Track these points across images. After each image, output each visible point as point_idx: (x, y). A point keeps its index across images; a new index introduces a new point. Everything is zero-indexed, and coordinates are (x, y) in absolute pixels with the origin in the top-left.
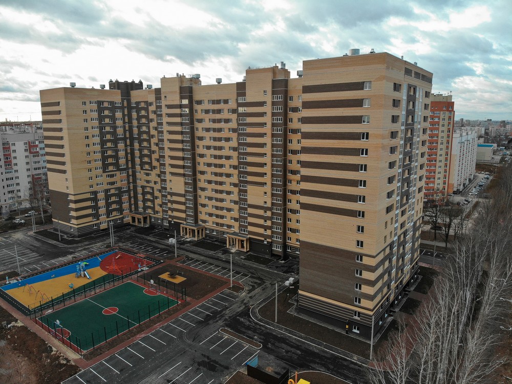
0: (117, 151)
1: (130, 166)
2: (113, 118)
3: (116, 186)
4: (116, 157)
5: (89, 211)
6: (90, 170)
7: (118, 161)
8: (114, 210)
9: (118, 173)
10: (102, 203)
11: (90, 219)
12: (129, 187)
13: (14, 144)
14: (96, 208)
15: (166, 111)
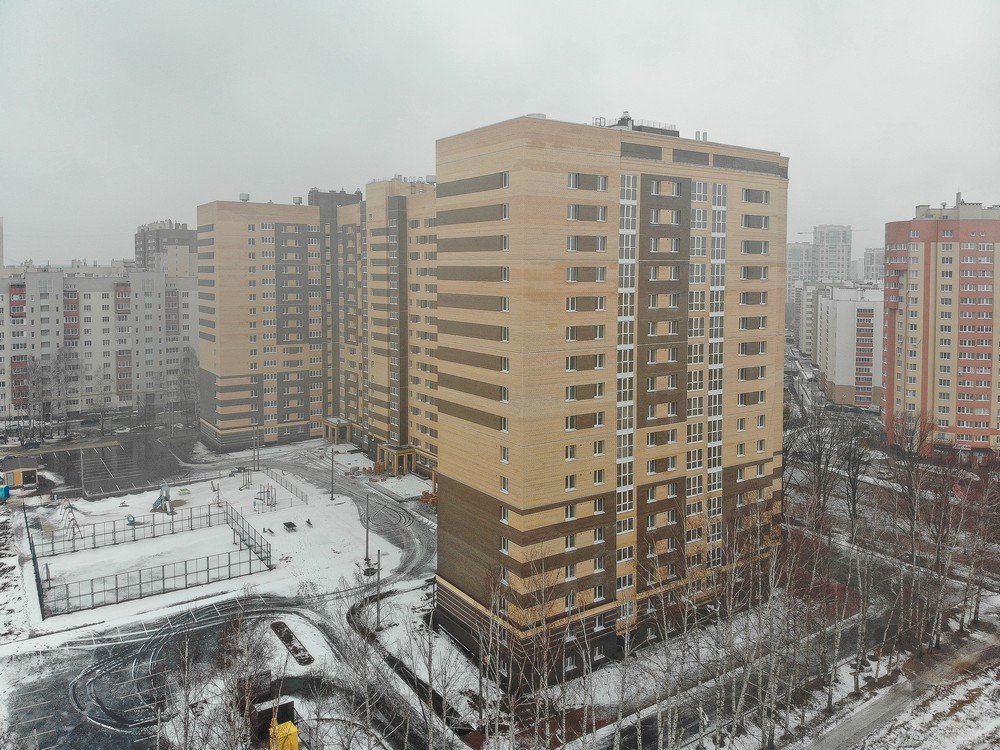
0: (307, 308)
1: (330, 335)
2: (304, 254)
3: (299, 368)
5: (246, 408)
6: (254, 338)
8: (293, 410)
9: (306, 347)
10: (271, 396)
11: (247, 421)
12: (325, 372)
14: (259, 403)
15: (371, 240)
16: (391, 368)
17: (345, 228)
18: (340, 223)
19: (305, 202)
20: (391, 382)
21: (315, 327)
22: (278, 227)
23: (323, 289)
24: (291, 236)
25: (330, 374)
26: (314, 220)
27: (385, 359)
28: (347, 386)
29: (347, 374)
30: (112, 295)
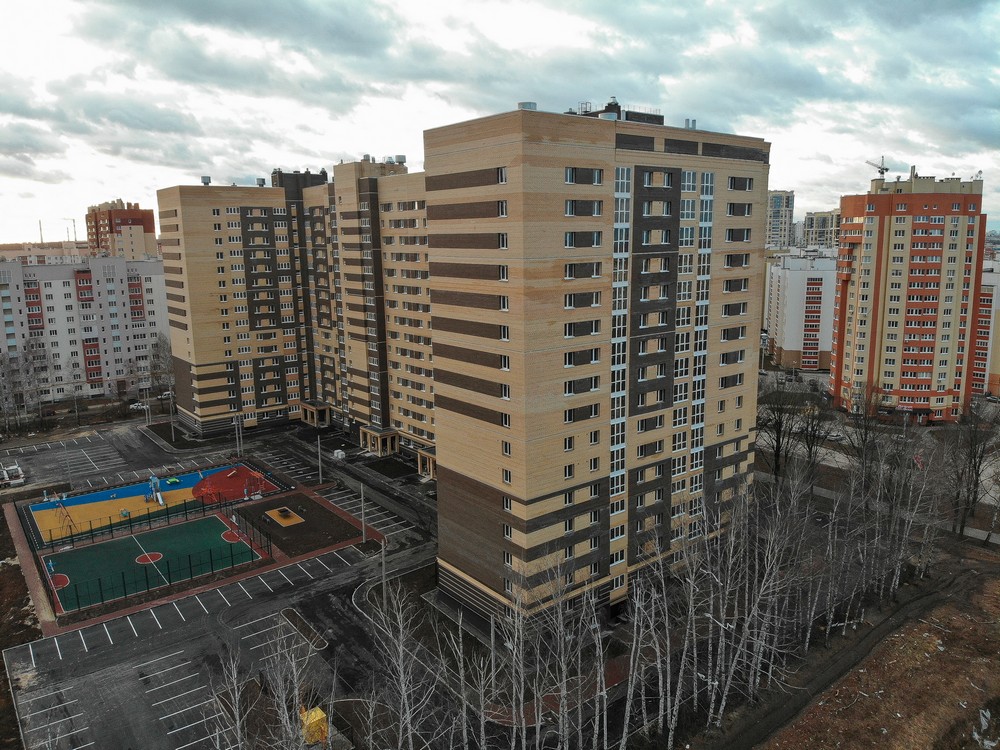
0: (276, 294)
1: (302, 319)
2: (270, 237)
3: (274, 353)
4: (276, 304)
5: (224, 395)
6: (226, 325)
7: (278, 312)
8: (271, 395)
9: (279, 332)
10: (247, 382)
11: (225, 408)
12: (300, 357)
13: (149, 279)
14: (236, 389)
15: (341, 223)
16: (370, 354)
17: (312, 210)
18: (307, 206)
19: (269, 184)
20: (371, 368)
21: (287, 312)
22: (244, 211)
23: (292, 273)
24: (258, 220)
25: (305, 358)
26: (279, 203)
27: (362, 345)
28: (324, 369)
29: (322, 358)
30: (73, 282)
